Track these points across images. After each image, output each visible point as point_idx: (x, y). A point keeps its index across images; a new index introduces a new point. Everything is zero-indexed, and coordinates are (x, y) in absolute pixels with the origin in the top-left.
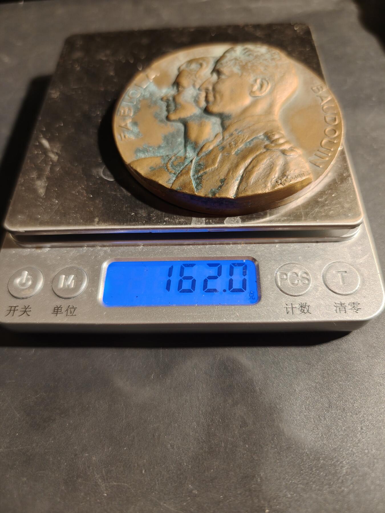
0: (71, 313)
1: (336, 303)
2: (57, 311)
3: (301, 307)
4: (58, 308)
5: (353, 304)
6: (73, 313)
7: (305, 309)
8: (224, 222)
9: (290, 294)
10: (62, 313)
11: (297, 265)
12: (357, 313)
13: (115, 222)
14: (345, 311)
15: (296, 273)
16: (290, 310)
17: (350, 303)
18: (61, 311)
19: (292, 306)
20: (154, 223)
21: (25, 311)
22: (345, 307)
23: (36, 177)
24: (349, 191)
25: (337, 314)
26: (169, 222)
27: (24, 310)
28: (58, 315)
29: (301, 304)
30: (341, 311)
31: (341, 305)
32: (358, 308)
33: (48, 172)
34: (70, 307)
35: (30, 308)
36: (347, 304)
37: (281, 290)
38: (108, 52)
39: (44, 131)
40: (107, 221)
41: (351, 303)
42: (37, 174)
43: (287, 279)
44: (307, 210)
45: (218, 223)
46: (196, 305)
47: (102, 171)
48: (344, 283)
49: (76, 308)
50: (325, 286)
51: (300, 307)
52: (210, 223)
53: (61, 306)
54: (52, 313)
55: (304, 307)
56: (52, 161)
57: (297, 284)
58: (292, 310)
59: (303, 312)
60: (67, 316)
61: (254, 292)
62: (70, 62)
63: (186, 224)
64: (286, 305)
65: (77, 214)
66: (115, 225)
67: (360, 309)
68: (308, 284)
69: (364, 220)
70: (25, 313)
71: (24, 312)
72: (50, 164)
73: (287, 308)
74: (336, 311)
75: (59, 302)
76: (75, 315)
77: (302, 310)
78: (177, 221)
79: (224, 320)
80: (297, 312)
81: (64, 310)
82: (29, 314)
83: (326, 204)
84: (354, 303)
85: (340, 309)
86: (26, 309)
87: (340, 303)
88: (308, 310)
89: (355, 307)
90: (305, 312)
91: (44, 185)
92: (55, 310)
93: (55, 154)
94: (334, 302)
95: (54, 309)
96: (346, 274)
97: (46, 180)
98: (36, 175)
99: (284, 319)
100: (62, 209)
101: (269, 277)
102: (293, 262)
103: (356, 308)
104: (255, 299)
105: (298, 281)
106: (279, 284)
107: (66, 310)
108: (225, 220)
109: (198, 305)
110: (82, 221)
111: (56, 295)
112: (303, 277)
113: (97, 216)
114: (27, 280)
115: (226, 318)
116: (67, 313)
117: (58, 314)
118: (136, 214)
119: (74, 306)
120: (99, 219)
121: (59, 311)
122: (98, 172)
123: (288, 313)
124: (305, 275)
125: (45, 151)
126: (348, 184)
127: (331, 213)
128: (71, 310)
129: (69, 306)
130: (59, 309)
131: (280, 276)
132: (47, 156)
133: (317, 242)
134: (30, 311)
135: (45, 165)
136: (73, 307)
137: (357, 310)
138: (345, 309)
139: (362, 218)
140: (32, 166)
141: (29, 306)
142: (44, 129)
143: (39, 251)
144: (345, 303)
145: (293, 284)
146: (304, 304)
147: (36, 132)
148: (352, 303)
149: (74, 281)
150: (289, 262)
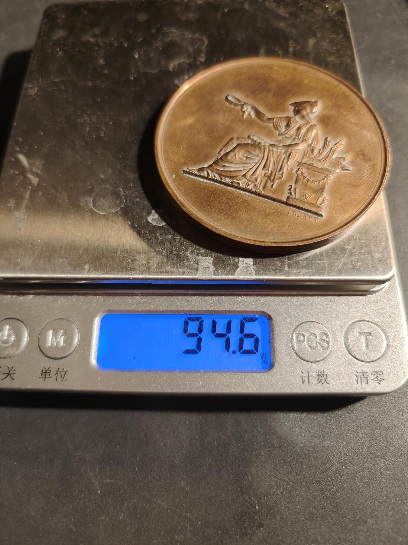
0: (61, 378)
1: (357, 372)
2: (46, 375)
3: (319, 375)
4: (46, 371)
5: (376, 374)
6: (64, 377)
7: (323, 378)
8: (235, 274)
9: (307, 359)
10: (51, 377)
11: (316, 324)
12: (380, 384)
13: (108, 270)
14: (368, 382)
15: (314, 334)
16: (306, 379)
17: (372, 372)
18: (50, 375)
19: (308, 374)
20: (154, 272)
21: (9, 374)
22: (367, 377)
23: (13, 206)
24: (381, 236)
25: (357, 385)
26: (172, 272)
27: (7, 372)
28: (46, 380)
29: (319, 372)
30: (362, 382)
31: (363, 374)
32: (382, 378)
33: (27, 199)
34: (59, 370)
35: (15, 370)
36: (369, 374)
37: (297, 355)
38: (96, 31)
39: (20, 141)
40: (98, 268)
41: (374, 372)
42: (14, 202)
43: (304, 341)
44: (332, 260)
45: (229, 275)
46: (202, 371)
47: (92, 201)
48: (368, 348)
49: (67, 371)
50: (346, 350)
51: (317, 375)
52: (218, 275)
53: (49, 368)
54: (40, 377)
55: (322, 375)
56: (31, 184)
57: (316, 348)
58: (307, 379)
59: (320, 382)
60: (57, 380)
61: (267, 354)
62: (51, 44)
63: (192, 274)
64: (301, 373)
65: (64, 259)
66: (108, 274)
67: (384, 379)
68: (328, 348)
69: (396, 273)
70: (9, 377)
71: (7, 375)
72: (29, 189)
73: (302, 376)
74: (357, 381)
75: (47, 363)
76: (66, 380)
77: (319, 379)
78: (181, 271)
79: (233, 390)
80: (314, 381)
81: (53, 373)
82: (13, 378)
83: (353, 253)
84: (377, 372)
85: (361, 379)
86: (10, 372)
87: (361, 371)
88: (326, 379)
89: (378, 376)
90: (323, 382)
91: (23, 217)
92: (44, 374)
93: (35, 175)
94: (356, 371)
95: (41, 372)
96: (370, 337)
97: (25, 211)
98: (13, 204)
99: (298, 390)
100: (45, 251)
101: (284, 338)
102: (312, 320)
103: (379, 379)
104: (267, 362)
105: (317, 343)
106: (295, 348)
107: (56, 374)
108: (236, 271)
109: (204, 372)
110: (69, 268)
111: (44, 354)
112: (322, 339)
113: (88, 262)
114: (9, 335)
115: (235, 388)
116: (57, 377)
117: (46, 378)
118: (133, 260)
119: (64, 368)
120: (89, 267)
121: (47, 374)
122: (87, 201)
123: (303, 383)
124: (324, 337)
125: (23, 171)
126: (380, 226)
127: (359, 265)
128: (62, 374)
129: (59, 368)
130: (48, 371)
131: (297, 337)
132: (26, 178)
133: (340, 295)
134: (15, 374)
135: (23, 190)
136: (64, 370)
137: (380, 381)
138: (367, 380)
139: (394, 271)
140: (7, 190)
141: (13, 367)
142: (21, 140)
143: (21, 298)
144: (367, 372)
145: (310, 347)
146: (321, 372)
147: (10, 143)
148: (376, 372)
149: (63, 337)
150: (307, 320)
